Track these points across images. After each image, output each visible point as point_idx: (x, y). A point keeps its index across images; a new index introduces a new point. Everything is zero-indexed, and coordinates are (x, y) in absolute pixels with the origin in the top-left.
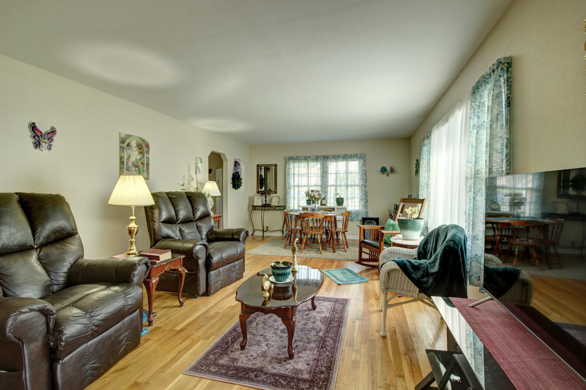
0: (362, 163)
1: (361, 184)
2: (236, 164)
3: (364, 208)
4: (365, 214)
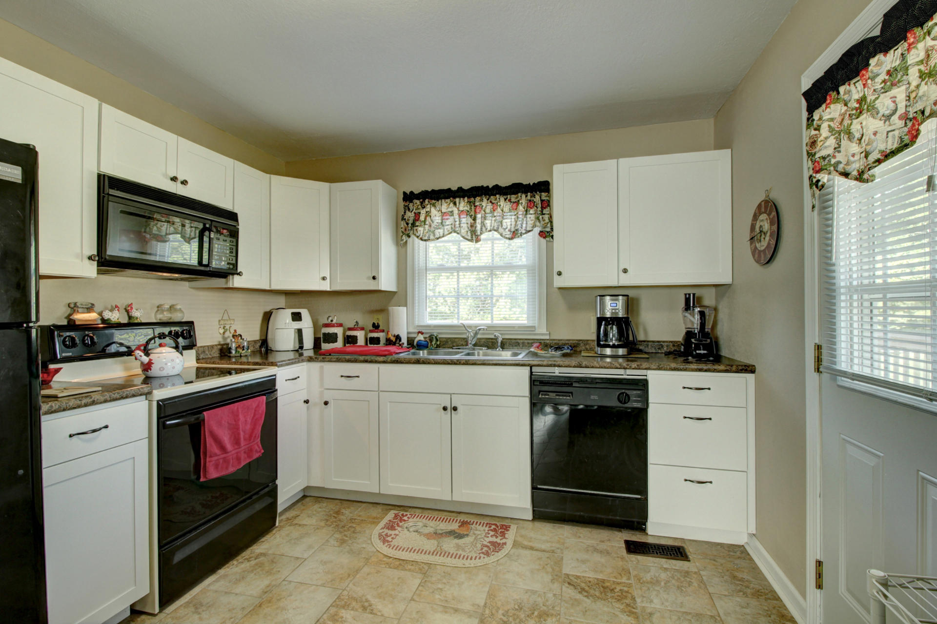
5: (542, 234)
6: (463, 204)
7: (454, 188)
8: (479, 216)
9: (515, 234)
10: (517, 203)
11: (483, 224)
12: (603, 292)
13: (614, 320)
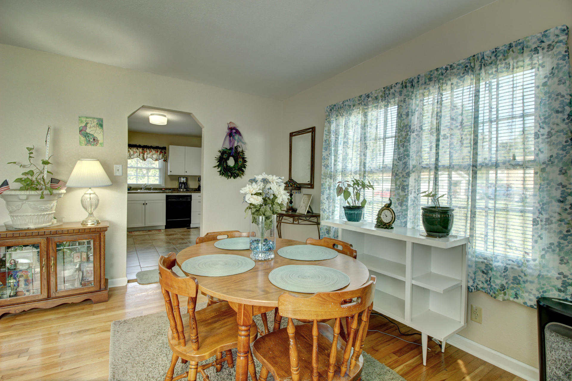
0: (548, 68)
1: (544, 157)
2: (233, 132)
3: (557, 258)
4: (559, 284)
5: (164, 161)
6: (141, 150)
7: (138, 145)
8: (146, 153)
9: (156, 160)
10: (158, 151)
11: (147, 156)
12: (180, 177)
13: (183, 183)
